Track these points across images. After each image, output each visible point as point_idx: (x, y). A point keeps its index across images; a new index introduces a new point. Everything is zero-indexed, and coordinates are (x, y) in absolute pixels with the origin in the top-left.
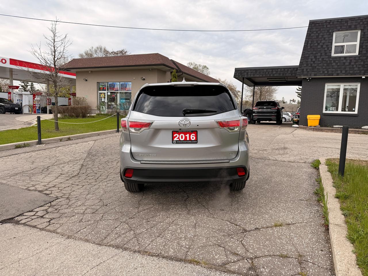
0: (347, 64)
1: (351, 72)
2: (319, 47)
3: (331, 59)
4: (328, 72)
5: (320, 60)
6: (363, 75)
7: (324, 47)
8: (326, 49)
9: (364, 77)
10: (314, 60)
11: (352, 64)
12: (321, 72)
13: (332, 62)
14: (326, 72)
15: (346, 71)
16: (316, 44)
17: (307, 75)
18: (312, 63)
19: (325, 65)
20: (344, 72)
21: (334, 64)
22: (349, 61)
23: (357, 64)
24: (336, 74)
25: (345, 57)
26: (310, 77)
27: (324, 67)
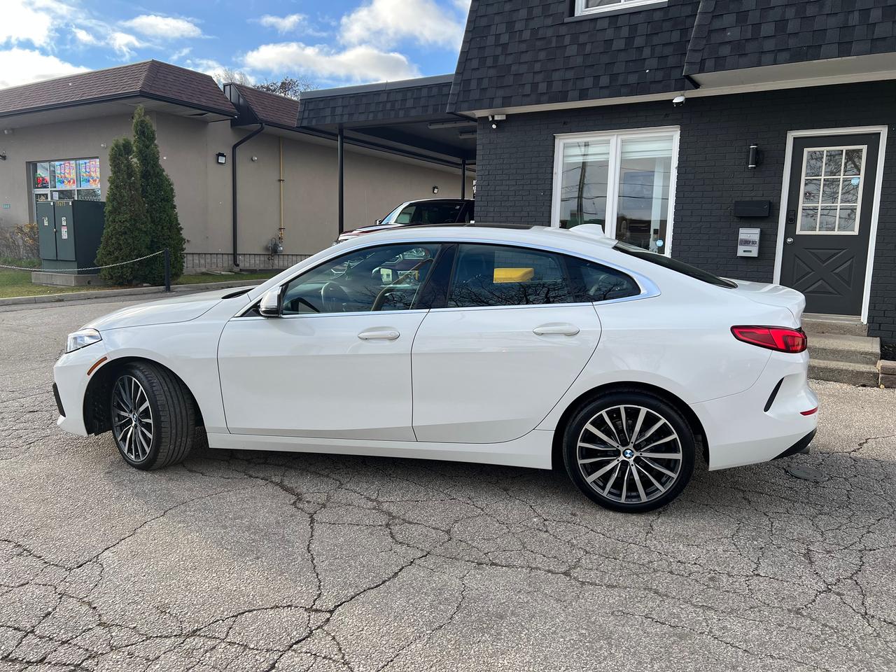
0: (619, 44)
1: (633, 79)
4: (550, 83)
5: (526, 35)
10: (505, 38)
11: (639, 42)
12: (528, 89)
13: (567, 40)
14: (542, 87)
15: (614, 77)
18: (499, 51)
19: (542, 55)
20: (604, 81)
21: (571, 51)
22: (625, 32)
23: (656, 40)
24: (577, 93)
27: (537, 67)
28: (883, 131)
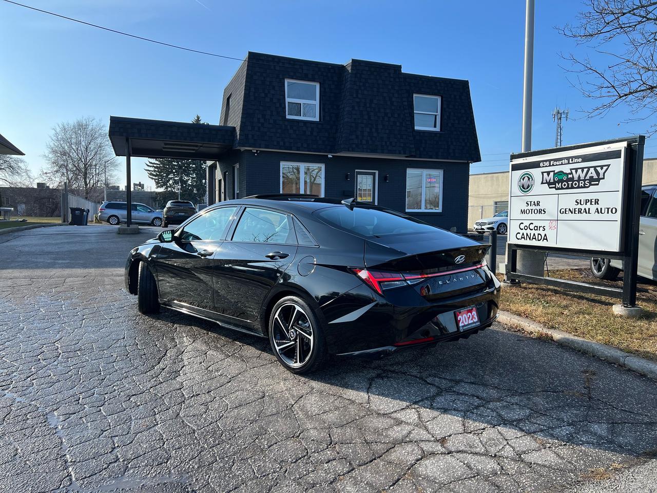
0: (308, 133)
1: (315, 146)
2: (267, 100)
3: (286, 123)
4: (284, 143)
5: (271, 121)
6: (331, 152)
7: (275, 101)
8: (278, 105)
9: (330, 156)
10: (262, 120)
11: (315, 134)
12: (275, 143)
13: (289, 127)
14: (281, 143)
15: (308, 145)
16: (263, 95)
17: (254, 146)
18: (260, 125)
19: (279, 131)
20: (305, 145)
21: (291, 131)
22: (310, 129)
23: (320, 135)
24: (295, 148)
25: (305, 122)
26: (258, 149)
27: (278, 135)
28: (377, 172)
